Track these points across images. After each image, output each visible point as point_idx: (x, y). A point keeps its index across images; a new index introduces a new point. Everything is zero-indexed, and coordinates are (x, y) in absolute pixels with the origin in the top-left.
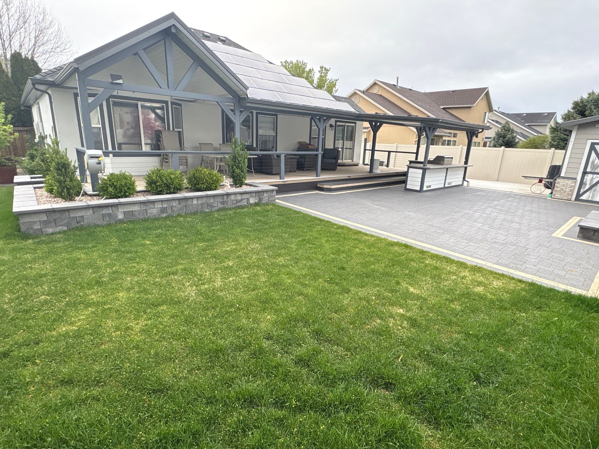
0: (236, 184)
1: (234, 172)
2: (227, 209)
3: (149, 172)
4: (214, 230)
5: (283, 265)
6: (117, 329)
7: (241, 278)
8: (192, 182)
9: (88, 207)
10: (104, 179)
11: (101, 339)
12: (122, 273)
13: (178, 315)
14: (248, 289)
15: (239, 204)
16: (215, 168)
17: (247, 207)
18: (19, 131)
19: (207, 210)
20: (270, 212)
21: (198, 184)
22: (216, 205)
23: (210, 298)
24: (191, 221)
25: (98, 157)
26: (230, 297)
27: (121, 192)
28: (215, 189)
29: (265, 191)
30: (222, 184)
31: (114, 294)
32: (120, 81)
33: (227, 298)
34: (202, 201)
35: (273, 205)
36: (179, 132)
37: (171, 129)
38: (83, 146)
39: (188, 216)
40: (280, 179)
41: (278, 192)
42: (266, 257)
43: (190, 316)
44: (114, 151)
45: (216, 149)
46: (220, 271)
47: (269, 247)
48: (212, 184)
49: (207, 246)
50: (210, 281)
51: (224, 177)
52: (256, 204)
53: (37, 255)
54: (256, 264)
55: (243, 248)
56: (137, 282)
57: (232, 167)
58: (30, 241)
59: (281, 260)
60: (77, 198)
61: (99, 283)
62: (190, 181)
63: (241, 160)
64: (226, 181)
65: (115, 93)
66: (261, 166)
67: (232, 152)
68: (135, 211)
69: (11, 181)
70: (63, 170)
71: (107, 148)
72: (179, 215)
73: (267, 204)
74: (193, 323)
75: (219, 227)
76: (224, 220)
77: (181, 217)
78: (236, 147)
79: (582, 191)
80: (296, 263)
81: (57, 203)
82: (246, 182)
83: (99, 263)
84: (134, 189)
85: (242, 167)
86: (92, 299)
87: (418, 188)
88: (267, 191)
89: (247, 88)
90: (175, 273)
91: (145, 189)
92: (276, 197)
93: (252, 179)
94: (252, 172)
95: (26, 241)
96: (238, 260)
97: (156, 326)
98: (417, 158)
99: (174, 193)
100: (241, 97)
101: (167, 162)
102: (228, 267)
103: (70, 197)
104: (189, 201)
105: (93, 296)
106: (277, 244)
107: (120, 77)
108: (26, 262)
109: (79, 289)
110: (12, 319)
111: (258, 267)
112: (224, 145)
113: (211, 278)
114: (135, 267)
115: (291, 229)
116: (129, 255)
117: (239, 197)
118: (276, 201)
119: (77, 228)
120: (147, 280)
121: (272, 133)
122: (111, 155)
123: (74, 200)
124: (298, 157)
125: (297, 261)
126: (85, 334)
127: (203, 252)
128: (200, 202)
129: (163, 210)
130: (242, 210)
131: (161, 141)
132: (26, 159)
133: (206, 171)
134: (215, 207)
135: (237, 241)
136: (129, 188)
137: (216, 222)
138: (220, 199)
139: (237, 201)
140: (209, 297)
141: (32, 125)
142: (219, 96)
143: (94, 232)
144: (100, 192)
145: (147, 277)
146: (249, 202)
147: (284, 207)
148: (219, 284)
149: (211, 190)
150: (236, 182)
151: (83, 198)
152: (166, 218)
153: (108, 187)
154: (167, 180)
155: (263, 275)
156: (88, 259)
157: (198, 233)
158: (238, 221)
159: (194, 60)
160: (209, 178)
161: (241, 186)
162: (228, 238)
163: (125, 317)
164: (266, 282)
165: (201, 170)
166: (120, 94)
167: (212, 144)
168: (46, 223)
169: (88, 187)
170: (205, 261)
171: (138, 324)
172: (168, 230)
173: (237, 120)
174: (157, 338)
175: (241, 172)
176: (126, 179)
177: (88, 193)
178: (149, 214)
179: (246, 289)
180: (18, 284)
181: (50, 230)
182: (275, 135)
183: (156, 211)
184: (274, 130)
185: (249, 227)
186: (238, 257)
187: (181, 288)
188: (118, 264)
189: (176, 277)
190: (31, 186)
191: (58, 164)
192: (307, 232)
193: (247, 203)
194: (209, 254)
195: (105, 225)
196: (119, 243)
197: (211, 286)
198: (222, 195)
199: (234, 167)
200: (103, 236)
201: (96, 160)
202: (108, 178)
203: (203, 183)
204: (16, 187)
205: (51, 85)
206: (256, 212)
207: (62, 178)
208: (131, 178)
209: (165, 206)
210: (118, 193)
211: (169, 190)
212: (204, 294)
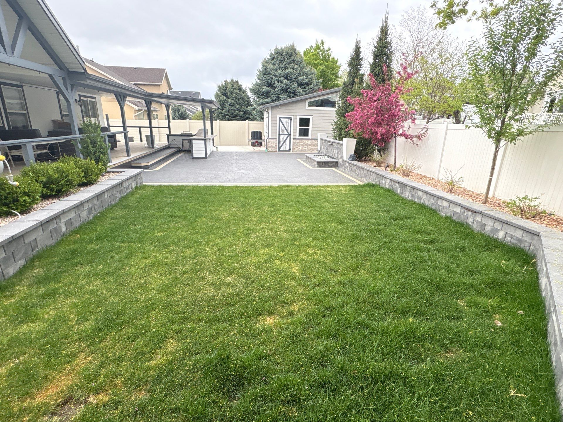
2: (126, 198)
17: (133, 192)
19: (114, 203)
35: (145, 186)
52: (136, 188)
68: (72, 218)
72: (102, 213)
73: (142, 187)
79: (280, 145)
87: (204, 156)
98: (170, 132)
100: (70, 70)
104: (103, 196)
117: (127, 184)
128: (109, 195)
129: (90, 211)
138: (118, 189)
139: (127, 188)
168: (5, 261)
173: (71, 97)
181: (11, 271)
183: (86, 214)
195: (55, 243)
198: (120, 184)
209: (90, 206)
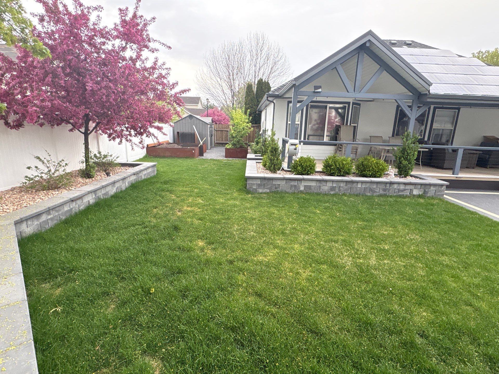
0: (401, 175)
1: (400, 163)
2: (388, 196)
3: (327, 158)
4: (373, 213)
5: (447, 266)
6: (291, 271)
7: (396, 264)
8: (359, 168)
9: (284, 179)
10: (296, 160)
11: (280, 274)
12: (298, 231)
13: (335, 277)
14: (402, 276)
15: (401, 193)
16: (382, 158)
17: (409, 197)
18: (253, 127)
19: (369, 194)
20: (436, 207)
21: (365, 171)
22: (378, 191)
23: (364, 273)
24: (353, 201)
25: (296, 145)
26: (383, 279)
27: (305, 170)
28: (379, 177)
29: (433, 185)
30: (386, 173)
31: (291, 244)
32: (320, 90)
33: (380, 278)
34: (366, 185)
35: (440, 199)
36: (355, 127)
37: (349, 124)
38: (286, 137)
39: (351, 196)
40: (453, 174)
41: (448, 187)
42: (427, 251)
43: (345, 281)
44: (305, 141)
45: (384, 141)
46: (375, 252)
47: (431, 242)
48: (378, 172)
49: (366, 225)
50: (365, 257)
51: (390, 167)
52: (419, 196)
53: (252, 205)
54: (415, 255)
55: (401, 236)
56: (307, 240)
57: (400, 158)
58: (250, 195)
59: (445, 260)
60: (278, 172)
61: (283, 233)
62: (358, 167)
63: (410, 153)
64: (391, 171)
65: (315, 99)
66: (431, 159)
67: (402, 144)
68: (312, 186)
69: (245, 157)
70: (274, 152)
71: (300, 138)
72: (344, 195)
73: (432, 198)
74: (347, 289)
75: (378, 211)
76: (384, 205)
77: (346, 196)
78: (407, 140)
80: (466, 268)
81: (267, 173)
82: (412, 173)
83: (285, 219)
84: (314, 169)
85: (410, 159)
86: (278, 244)
88: (435, 185)
89: (430, 84)
90: (336, 242)
91: (322, 170)
92: (445, 192)
93: (417, 171)
94: (420, 164)
95: (248, 195)
96: (394, 246)
97: (317, 279)
99: (343, 176)
100: (422, 93)
101: (341, 151)
102: (384, 250)
103: (274, 171)
104: (355, 184)
105: (279, 242)
106: (441, 241)
107: (320, 87)
108: (247, 208)
109: (272, 234)
110: (237, 242)
111: (416, 258)
112: (393, 137)
113: (366, 255)
114: (307, 228)
115: (461, 229)
116: (304, 218)
117: (402, 187)
118: (445, 196)
119: (274, 192)
120: (315, 241)
121: (449, 127)
122: (302, 144)
123: (276, 173)
124: (482, 152)
125: (467, 266)
126: (272, 266)
127: (361, 230)
128: (363, 186)
129: (332, 189)
130: (404, 200)
131: (339, 134)
132: (254, 144)
133: (374, 160)
134: (377, 192)
135: (395, 227)
136: (311, 169)
137: (376, 206)
138: (382, 186)
139: (399, 190)
140: (363, 271)
141: (260, 123)
142: (399, 94)
143: (284, 196)
144: (292, 169)
145: (314, 238)
146: (412, 193)
147: (454, 204)
148: (374, 263)
149: (375, 177)
150: (401, 172)
151: (281, 172)
152: (334, 195)
153: (297, 166)
154: (339, 165)
155: (422, 269)
156: (278, 215)
157: (358, 212)
158: (398, 208)
159: (381, 66)
160: (375, 167)
161: (405, 177)
162: (386, 223)
163: (297, 264)
164: (424, 276)
165: (369, 159)
166: (317, 100)
167: (382, 137)
168: (259, 186)
169: (285, 165)
170: (363, 238)
171: (304, 272)
172: (334, 205)
173: (413, 115)
174: (317, 289)
175: (409, 163)
176: (310, 161)
177: (285, 169)
178: (321, 190)
179: (401, 276)
180: (241, 221)
181: (260, 191)
182: (453, 128)
183: (327, 188)
184: (452, 124)
185: (410, 217)
186: (395, 243)
187: (340, 256)
188: (296, 223)
189: (336, 245)
190: (255, 161)
191: (273, 148)
192: (484, 237)
193: (410, 193)
194: (367, 233)
195: (291, 193)
196: (299, 208)
197: (366, 262)
198: (386, 183)
199: (402, 158)
200: (289, 201)
201: (294, 147)
202: (299, 160)
203: (369, 170)
204: (248, 161)
205: (276, 97)
206: (419, 204)
207: (273, 158)
208: (314, 161)
209: (334, 185)
210: (304, 171)
211: (340, 173)
212: (359, 267)
